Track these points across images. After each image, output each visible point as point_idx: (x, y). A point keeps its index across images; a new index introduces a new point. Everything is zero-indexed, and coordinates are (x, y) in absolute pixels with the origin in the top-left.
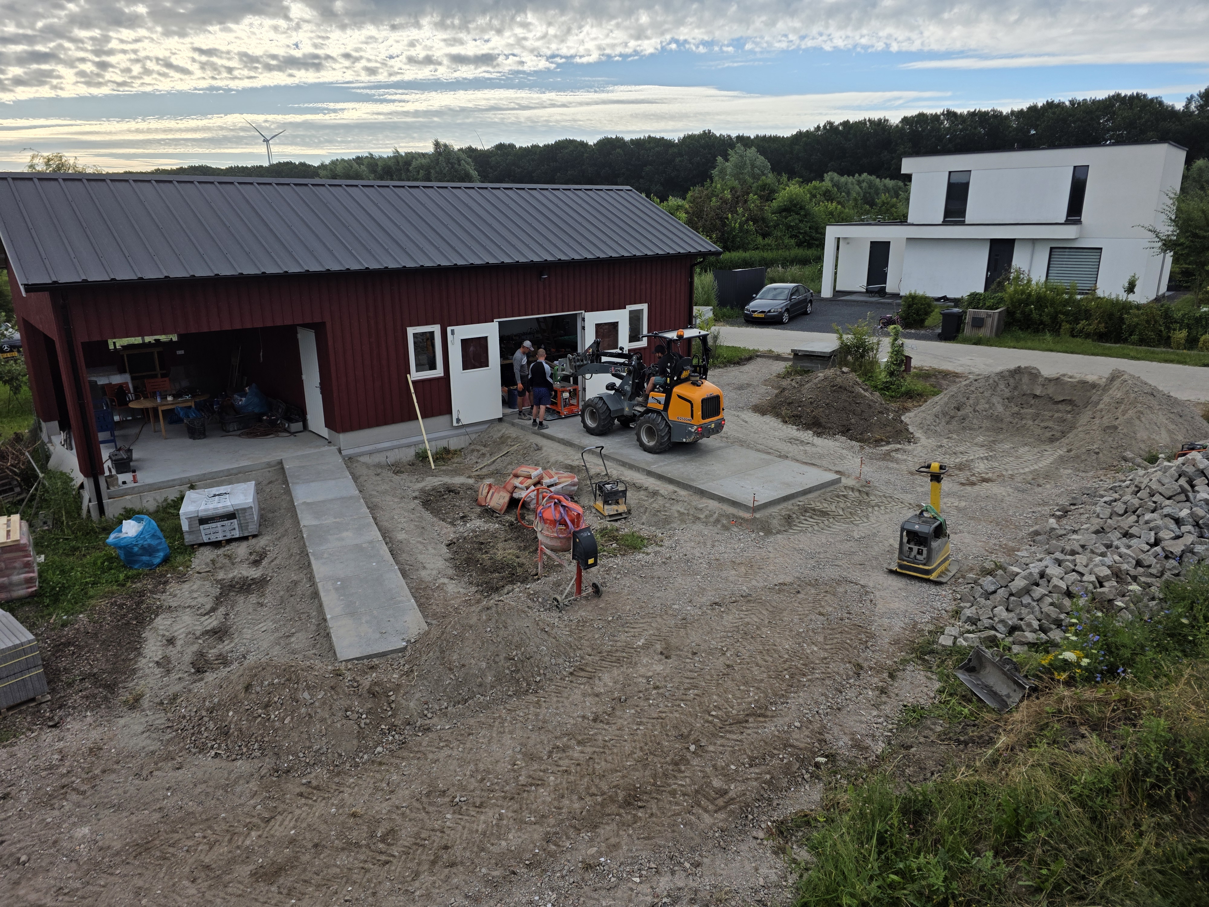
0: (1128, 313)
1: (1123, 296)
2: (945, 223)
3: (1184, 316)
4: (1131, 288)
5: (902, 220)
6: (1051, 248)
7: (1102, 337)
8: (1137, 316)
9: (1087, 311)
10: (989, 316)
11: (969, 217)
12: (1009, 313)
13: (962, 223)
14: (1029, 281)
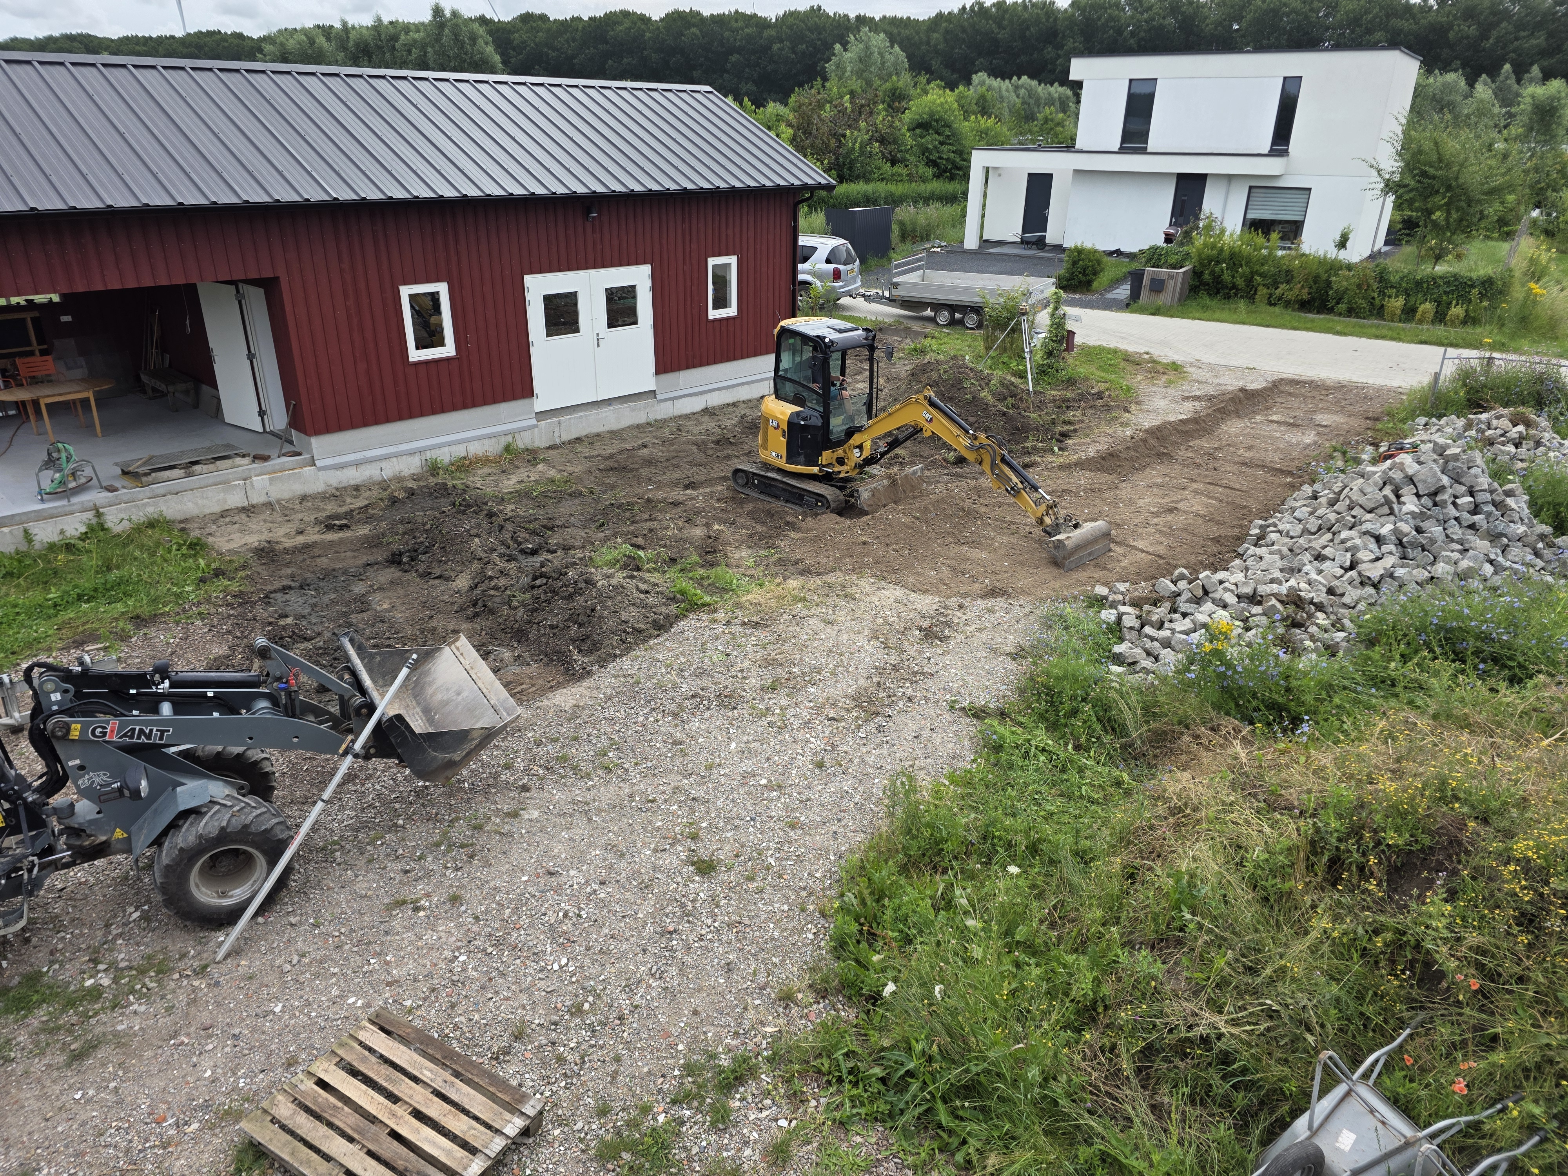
0: (1336, 275)
1: (1332, 253)
2: (1122, 150)
3: (1402, 279)
4: (1342, 243)
5: (1069, 145)
6: (1251, 188)
7: (1304, 306)
8: (1347, 279)
9: (1288, 272)
10: (1171, 277)
11: (1153, 144)
12: (1196, 274)
13: (1143, 151)
14: (1223, 231)
